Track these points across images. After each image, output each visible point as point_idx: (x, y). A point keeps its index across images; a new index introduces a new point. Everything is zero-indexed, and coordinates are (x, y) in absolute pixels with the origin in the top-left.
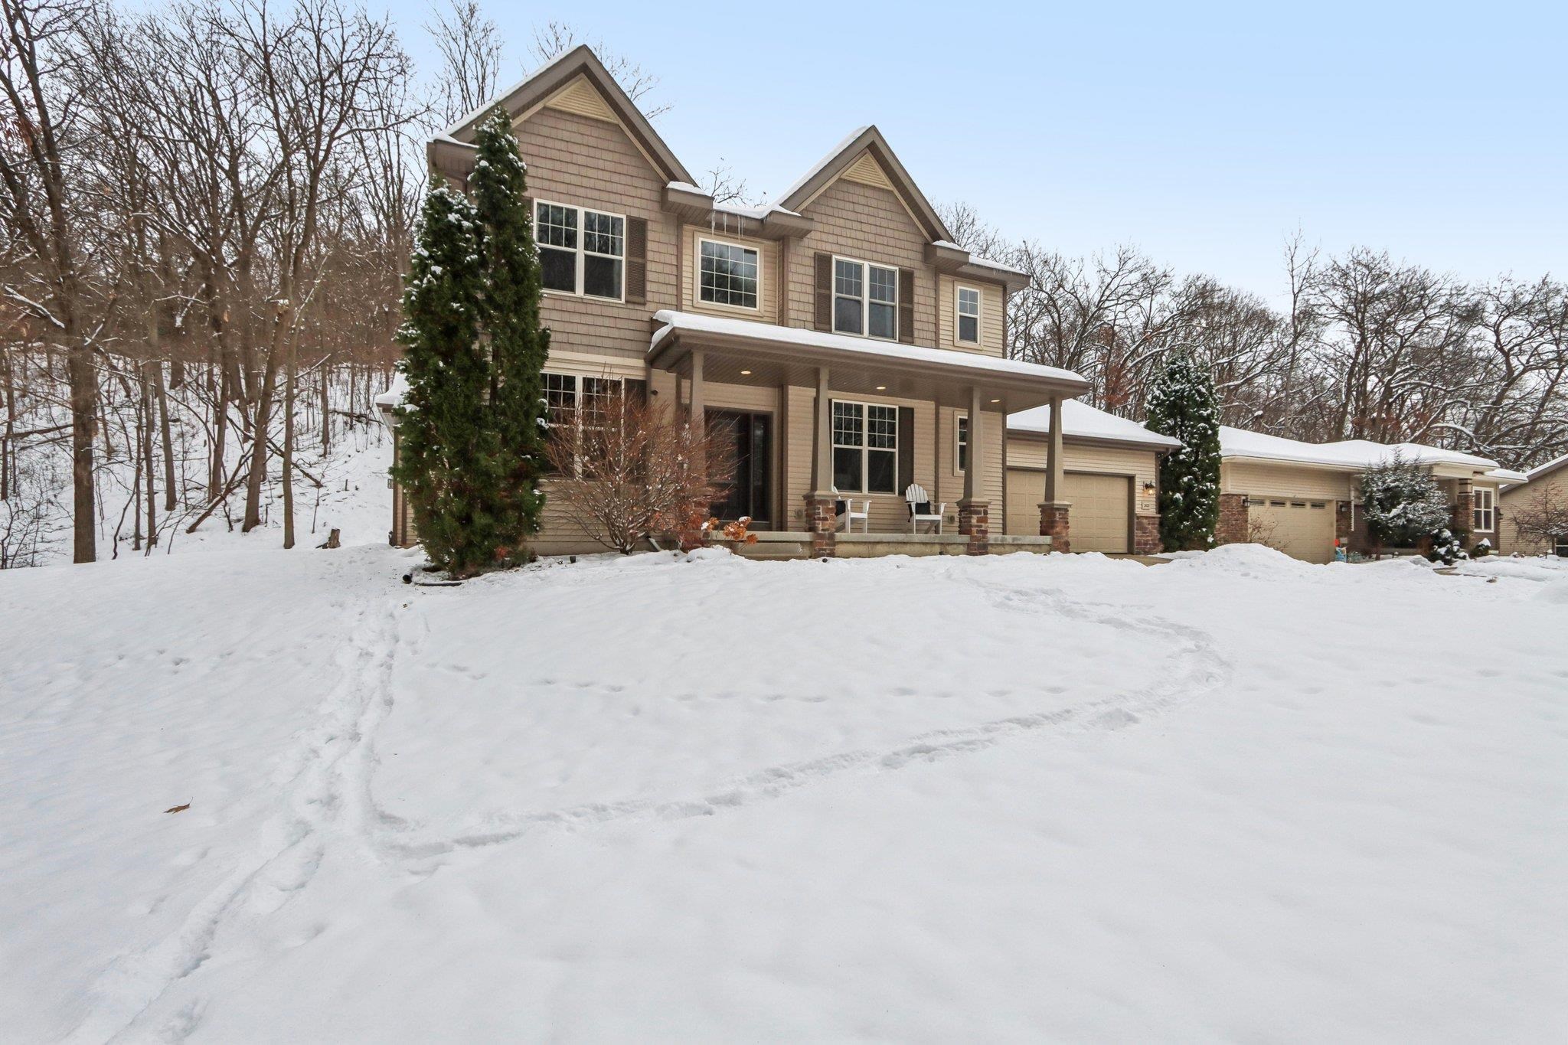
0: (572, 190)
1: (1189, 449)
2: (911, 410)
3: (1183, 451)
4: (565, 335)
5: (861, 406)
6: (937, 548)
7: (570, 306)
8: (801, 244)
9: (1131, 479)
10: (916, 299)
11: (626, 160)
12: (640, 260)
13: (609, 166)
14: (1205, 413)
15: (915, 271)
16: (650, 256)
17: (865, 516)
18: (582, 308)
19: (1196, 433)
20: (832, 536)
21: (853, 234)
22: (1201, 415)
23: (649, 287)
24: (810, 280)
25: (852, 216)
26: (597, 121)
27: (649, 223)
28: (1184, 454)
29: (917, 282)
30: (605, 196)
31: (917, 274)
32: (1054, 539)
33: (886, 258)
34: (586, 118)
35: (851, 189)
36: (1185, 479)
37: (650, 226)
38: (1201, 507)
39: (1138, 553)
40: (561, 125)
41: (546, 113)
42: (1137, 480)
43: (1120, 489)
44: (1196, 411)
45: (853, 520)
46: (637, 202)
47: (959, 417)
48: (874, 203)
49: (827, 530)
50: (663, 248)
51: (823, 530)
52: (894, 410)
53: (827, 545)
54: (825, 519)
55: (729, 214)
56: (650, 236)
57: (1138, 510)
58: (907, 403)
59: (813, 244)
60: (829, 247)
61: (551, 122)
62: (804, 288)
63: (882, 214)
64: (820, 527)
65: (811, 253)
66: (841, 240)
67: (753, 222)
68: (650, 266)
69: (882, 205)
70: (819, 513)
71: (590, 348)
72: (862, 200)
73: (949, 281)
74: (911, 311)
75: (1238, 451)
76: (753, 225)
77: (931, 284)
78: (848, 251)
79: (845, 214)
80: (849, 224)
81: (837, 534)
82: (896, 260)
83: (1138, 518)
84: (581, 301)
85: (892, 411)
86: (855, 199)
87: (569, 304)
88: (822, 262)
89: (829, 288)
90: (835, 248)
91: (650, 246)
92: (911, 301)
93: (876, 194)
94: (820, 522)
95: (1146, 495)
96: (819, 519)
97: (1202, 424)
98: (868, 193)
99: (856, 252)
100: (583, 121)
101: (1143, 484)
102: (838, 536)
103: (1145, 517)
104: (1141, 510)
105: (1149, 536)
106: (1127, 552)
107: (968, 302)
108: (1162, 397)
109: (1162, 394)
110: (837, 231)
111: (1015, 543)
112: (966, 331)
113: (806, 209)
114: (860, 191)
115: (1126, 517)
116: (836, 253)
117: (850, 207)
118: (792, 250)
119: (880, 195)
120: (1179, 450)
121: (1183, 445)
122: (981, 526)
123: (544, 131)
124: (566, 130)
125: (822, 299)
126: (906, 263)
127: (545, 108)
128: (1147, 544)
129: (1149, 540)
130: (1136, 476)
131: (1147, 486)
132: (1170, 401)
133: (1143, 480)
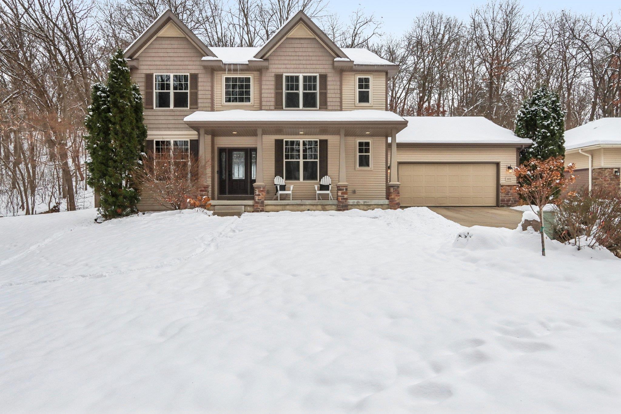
0: (168, 67)
1: (536, 145)
2: (326, 141)
3: (533, 146)
4: (166, 125)
5: (299, 141)
6: (320, 207)
7: (168, 113)
8: (269, 71)
9: (498, 164)
10: (329, 87)
11: (189, 51)
12: (196, 91)
13: (183, 55)
14: (546, 123)
16: (200, 88)
17: (290, 192)
18: (173, 114)
19: (540, 136)
20: (263, 202)
21: (294, 62)
22: (543, 125)
23: (199, 101)
24: (273, 87)
25: (293, 54)
26: (177, 37)
27: (199, 75)
28: (533, 148)
29: (329, 79)
30: (181, 67)
31: (329, 75)
32: (390, 201)
33: (312, 70)
34: (173, 37)
35: (293, 41)
37: (199, 76)
39: (503, 206)
40: (164, 42)
41: (158, 39)
42: (501, 165)
43: (492, 170)
44: (541, 123)
45: (281, 195)
46: (194, 67)
47: (358, 141)
48: (305, 46)
49: (260, 200)
50: (205, 84)
51: (258, 200)
52: (317, 141)
53: (260, 206)
54: (259, 195)
55: (234, 64)
56: (200, 80)
57: (502, 181)
58: (323, 137)
59: (274, 70)
60: (282, 70)
61: (160, 42)
62: (269, 91)
63: (310, 50)
64: (257, 199)
65: (273, 74)
66: (288, 66)
67: (245, 66)
68: (199, 93)
69: (309, 46)
70: (256, 193)
71: (169, 129)
72: (299, 46)
73: (352, 75)
74: (326, 94)
75: (602, 141)
76: (245, 67)
77: (338, 79)
78: (291, 70)
79: (290, 54)
80: (292, 58)
82: (317, 70)
83: (502, 186)
84: (172, 111)
85: (316, 142)
86: (295, 46)
87: (168, 112)
88: (278, 78)
89: (282, 89)
90: (285, 70)
91: (199, 84)
92: (326, 88)
93: (306, 41)
94: (257, 197)
95: (508, 173)
96: (256, 195)
97: (543, 130)
98: (302, 41)
99: (296, 70)
100: (172, 39)
101: (506, 167)
102: (266, 202)
103: (509, 186)
104: (505, 182)
105: (510, 196)
106: (495, 205)
107: (364, 84)
108: (522, 115)
109: (522, 114)
110: (286, 62)
111: (366, 204)
112: (364, 97)
113: (270, 55)
114: (298, 41)
115: (495, 186)
116: (285, 73)
117: (293, 50)
118: (263, 75)
119: (309, 41)
120: (530, 146)
121: (534, 143)
122: (344, 196)
123: (157, 46)
124: (166, 44)
125: (278, 95)
126: (323, 71)
127: (157, 37)
128: (509, 201)
129: (511, 199)
130: (501, 162)
131: (510, 168)
132: (527, 118)
133: (506, 165)
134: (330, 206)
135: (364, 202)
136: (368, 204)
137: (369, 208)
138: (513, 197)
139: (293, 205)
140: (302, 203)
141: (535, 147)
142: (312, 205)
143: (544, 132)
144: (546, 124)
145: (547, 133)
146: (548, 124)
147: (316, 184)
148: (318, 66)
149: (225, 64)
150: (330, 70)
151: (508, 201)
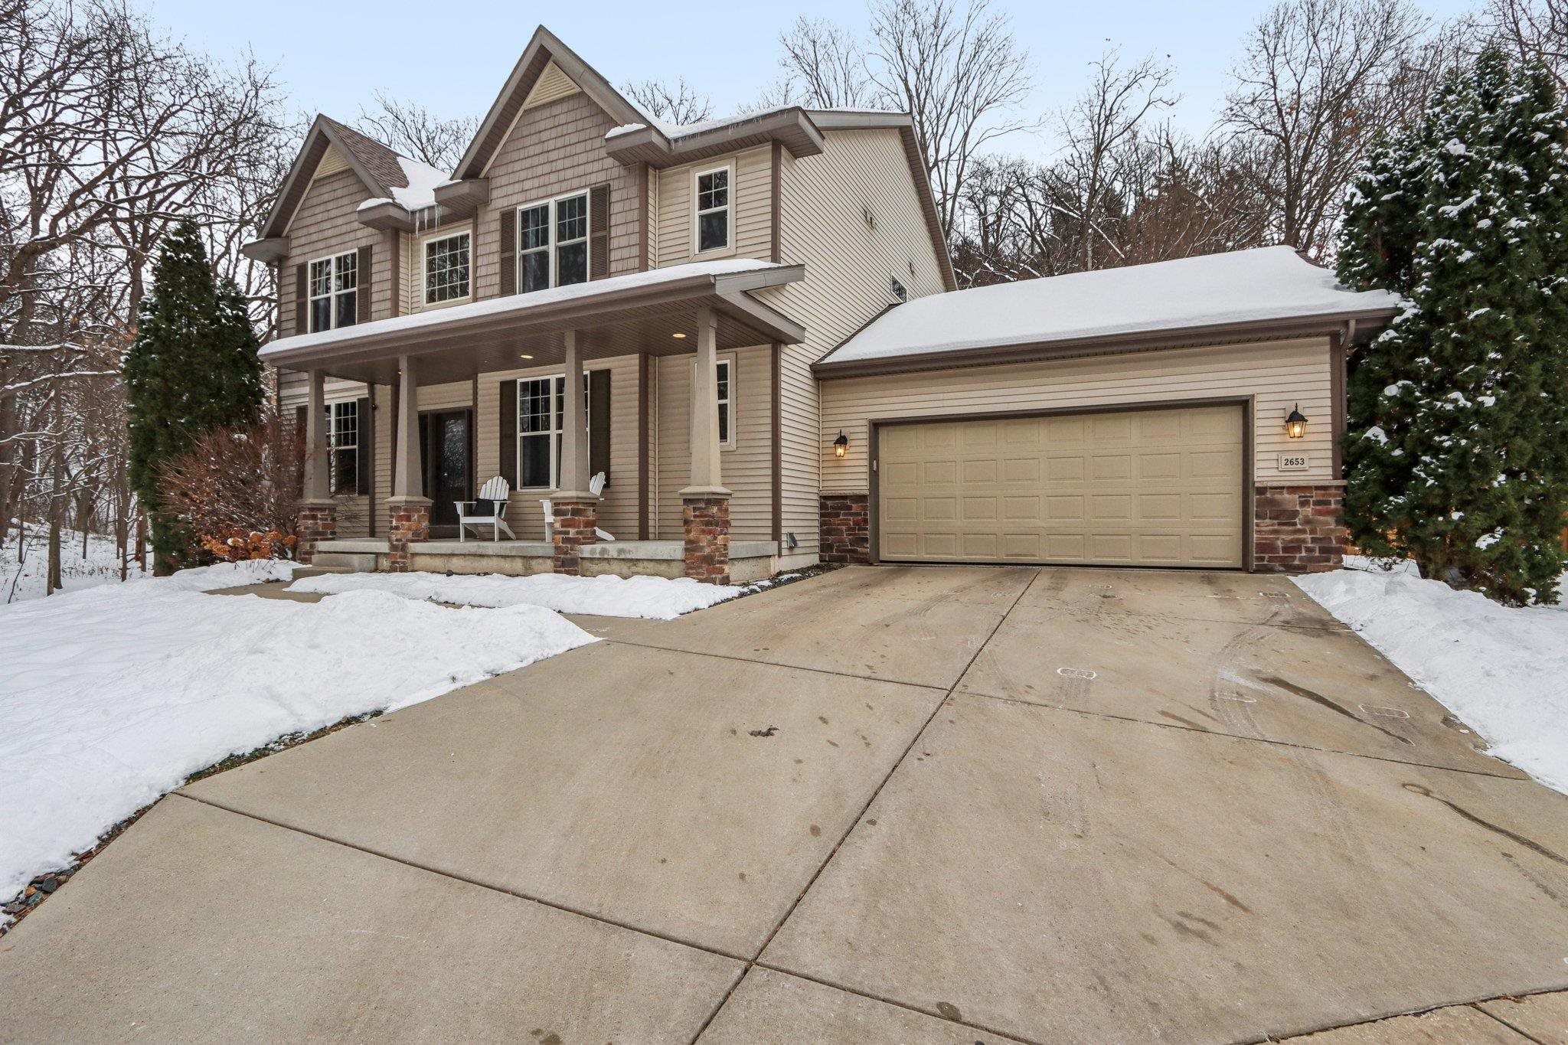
0: (328, 242)
1: (1409, 313)
2: (607, 373)
3: (1397, 320)
5: (549, 380)
6: (519, 563)
8: (490, 208)
9: (1244, 405)
12: (368, 285)
14: (1452, 210)
15: (611, 183)
16: (375, 278)
20: (404, 548)
23: (373, 307)
25: (538, 149)
26: (343, 170)
27: (374, 248)
28: (1397, 328)
29: (614, 197)
30: (346, 238)
31: (614, 185)
33: (576, 183)
34: (336, 174)
35: (538, 116)
36: (1392, 390)
37: (374, 250)
38: (1435, 456)
39: (1269, 570)
40: (325, 189)
41: (316, 184)
42: (1259, 407)
43: (1223, 430)
46: (366, 232)
48: (562, 119)
49: (400, 540)
50: (382, 267)
51: (396, 541)
52: (587, 376)
53: (401, 557)
55: (428, 208)
56: (374, 259)
57: (1265, 472)
58: (601, 364)
59: (499, 204)
60: (514, 200)
61: (320, 190)
63: (572, 128)
64: (394, 537)
65: (497, 214)
66: (526, 185)
69: (571, 117)
73: (683, 172)
74: (606, 240)
78: (534, 194)
79: (531, 151)
80: (534, 161)
81: (411, 545)
82: (587, 177)
83: (1261, 491)
88: (507, 217)
89: (514, 249)
90: (521, 197)
92: (608, 226)
93: (565, 107)
98: (556, 110)
99: (541, 192)
100: (335, 177)
101: (1281, 413)
102: (415, 547)
103: (1293, 489)
104: (1274, 472)
105: (1303, 531)
106: (1239, 565)
107: (713, 192)
108: (1359, 199)
109: (1359, 194)
110: (523, 175)
111: (622, 556)
112: (713, 234)
113: (493, 167)
114: (546, 113)
115: (1239, 490)
116: (520, 203)
117: (535, 139)
118: (480, 220)
119: (570, 105)
120: (1384, 319)
121: (1402, 304)
122: (568, 533)
123: (315, 201)
124: (326, 193)
125: (507, 264)
126: (599, 178)
127: (315, 181)
128: (1298, 549)
129: (1304, 541)
130: (1258, 398)
131: (1295, 417)
132: (1380, 204)
133: (1281, 405)
134: (540, 561)
135: (621, 551)
136: (629, 556)
137: (634, 569)
138: (1313, 531)
139: (464, 555)
140: (479, 552)
141: (1406, 320)
142: (502, 556)
143: (1440, 251)
144: (1455, 213)
145: (1459, 251)
146: (1463, 214)
147: (545, 496)
148: (589, 168)
149: (413, 213)
150: (615, 172)
151: (1292, 548)
